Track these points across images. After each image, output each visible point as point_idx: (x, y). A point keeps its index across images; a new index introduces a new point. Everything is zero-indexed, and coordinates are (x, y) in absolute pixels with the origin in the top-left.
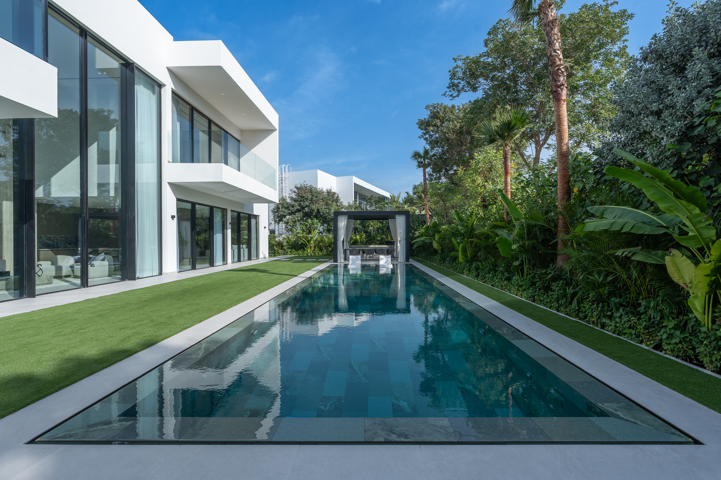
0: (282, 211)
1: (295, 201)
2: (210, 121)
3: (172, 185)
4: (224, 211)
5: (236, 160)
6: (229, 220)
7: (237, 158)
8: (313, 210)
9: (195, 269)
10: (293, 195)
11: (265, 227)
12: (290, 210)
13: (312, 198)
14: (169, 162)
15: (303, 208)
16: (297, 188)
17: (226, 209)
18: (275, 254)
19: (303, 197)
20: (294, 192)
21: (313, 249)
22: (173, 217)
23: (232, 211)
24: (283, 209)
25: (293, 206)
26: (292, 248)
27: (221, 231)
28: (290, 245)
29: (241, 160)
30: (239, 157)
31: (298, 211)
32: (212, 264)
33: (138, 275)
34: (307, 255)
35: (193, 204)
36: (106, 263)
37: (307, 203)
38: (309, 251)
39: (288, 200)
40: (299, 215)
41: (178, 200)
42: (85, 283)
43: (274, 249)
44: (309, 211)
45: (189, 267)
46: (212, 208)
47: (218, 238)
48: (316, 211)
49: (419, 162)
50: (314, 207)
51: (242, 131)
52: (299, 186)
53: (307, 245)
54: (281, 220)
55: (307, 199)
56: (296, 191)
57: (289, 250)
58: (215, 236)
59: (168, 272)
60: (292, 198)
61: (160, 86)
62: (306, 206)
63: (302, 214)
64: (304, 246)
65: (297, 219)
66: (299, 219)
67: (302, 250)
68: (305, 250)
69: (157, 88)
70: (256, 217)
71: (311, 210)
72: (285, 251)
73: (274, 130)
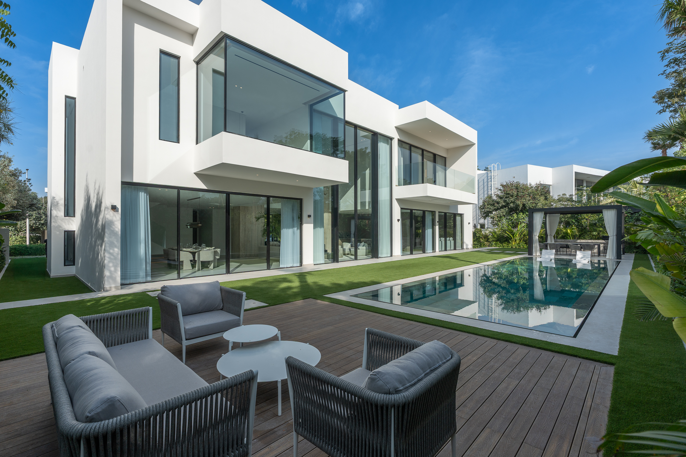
0: (488, 208)
1: (501, 198)
2: (423, 150)
3: (398, 200)
4: (433, 213)
5: (443, 173)
6: (437, 219)
7: (443, 171)
8: (518, 205)
9: (412, 254)
10: (499, 193)
11: (469, 223)
12: (495, 206)
13: (517, 194)
14: (396, 186)
15: (508, 204)
16: (503, 186)
17: (435, 212)
18: (481, 245)
19: (508, 194)
20: (500, 190)
21: (518, 242)
22: (398, 220)
23: (439, 212)
24: (489, 206)
25: (498, 203)
26: (496, 241)
27: (431, 227)
28: (495, 238)
29: (447, 172)
30: (445, 170)
31: (503, 207)
32: (424, 252)
33: (380, 256)
34: (512, 247)
35: (411, 210)
36: (364, 248)
37: (512, 199)
38: (514, 243)
39: (495, 198)
40: (504, 211)
41: (401, 209)
42: (356, 259)
43: (480, 241)
44: (514, 207)
45: (409, 253)
46: (424, 212)
47: (429, 232)
48: (521, 206)
49: (653, 143)
50: (518, 202)
51: (448, 150)
52: (505, 184)
53: (512, 238)
54: (487, 216)
55: (512, 196)
56: (501, 189)
57: (494, 243)
58: (426, 231)
59: (396, 255)
60: (498, 196)
61: (391, 139)
62: (512, 202)
63: (507, 209)
64: (509, 239)
65: (502, 214)
66: (504, 214)
67: (506, 243)
68: (510, 243)
69: (389, 140)
70: (461, 215)
71: (516, 205)
72: (490, 243)
73: (473, 144)
